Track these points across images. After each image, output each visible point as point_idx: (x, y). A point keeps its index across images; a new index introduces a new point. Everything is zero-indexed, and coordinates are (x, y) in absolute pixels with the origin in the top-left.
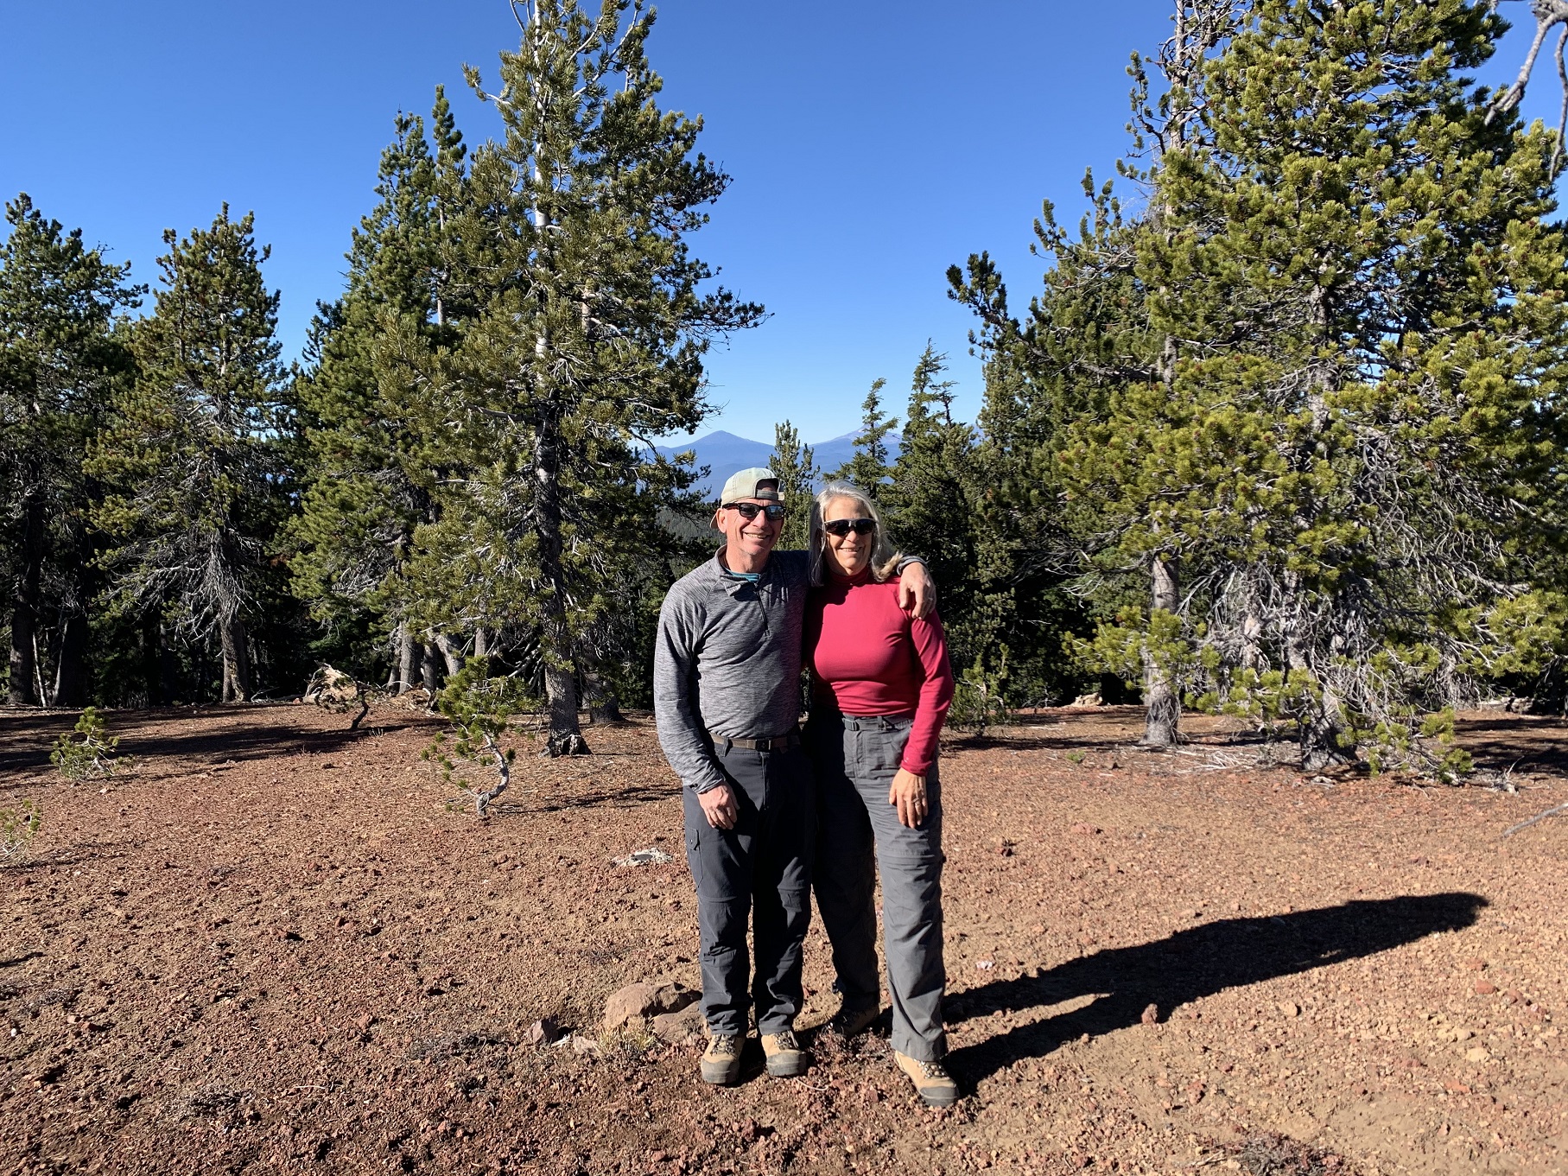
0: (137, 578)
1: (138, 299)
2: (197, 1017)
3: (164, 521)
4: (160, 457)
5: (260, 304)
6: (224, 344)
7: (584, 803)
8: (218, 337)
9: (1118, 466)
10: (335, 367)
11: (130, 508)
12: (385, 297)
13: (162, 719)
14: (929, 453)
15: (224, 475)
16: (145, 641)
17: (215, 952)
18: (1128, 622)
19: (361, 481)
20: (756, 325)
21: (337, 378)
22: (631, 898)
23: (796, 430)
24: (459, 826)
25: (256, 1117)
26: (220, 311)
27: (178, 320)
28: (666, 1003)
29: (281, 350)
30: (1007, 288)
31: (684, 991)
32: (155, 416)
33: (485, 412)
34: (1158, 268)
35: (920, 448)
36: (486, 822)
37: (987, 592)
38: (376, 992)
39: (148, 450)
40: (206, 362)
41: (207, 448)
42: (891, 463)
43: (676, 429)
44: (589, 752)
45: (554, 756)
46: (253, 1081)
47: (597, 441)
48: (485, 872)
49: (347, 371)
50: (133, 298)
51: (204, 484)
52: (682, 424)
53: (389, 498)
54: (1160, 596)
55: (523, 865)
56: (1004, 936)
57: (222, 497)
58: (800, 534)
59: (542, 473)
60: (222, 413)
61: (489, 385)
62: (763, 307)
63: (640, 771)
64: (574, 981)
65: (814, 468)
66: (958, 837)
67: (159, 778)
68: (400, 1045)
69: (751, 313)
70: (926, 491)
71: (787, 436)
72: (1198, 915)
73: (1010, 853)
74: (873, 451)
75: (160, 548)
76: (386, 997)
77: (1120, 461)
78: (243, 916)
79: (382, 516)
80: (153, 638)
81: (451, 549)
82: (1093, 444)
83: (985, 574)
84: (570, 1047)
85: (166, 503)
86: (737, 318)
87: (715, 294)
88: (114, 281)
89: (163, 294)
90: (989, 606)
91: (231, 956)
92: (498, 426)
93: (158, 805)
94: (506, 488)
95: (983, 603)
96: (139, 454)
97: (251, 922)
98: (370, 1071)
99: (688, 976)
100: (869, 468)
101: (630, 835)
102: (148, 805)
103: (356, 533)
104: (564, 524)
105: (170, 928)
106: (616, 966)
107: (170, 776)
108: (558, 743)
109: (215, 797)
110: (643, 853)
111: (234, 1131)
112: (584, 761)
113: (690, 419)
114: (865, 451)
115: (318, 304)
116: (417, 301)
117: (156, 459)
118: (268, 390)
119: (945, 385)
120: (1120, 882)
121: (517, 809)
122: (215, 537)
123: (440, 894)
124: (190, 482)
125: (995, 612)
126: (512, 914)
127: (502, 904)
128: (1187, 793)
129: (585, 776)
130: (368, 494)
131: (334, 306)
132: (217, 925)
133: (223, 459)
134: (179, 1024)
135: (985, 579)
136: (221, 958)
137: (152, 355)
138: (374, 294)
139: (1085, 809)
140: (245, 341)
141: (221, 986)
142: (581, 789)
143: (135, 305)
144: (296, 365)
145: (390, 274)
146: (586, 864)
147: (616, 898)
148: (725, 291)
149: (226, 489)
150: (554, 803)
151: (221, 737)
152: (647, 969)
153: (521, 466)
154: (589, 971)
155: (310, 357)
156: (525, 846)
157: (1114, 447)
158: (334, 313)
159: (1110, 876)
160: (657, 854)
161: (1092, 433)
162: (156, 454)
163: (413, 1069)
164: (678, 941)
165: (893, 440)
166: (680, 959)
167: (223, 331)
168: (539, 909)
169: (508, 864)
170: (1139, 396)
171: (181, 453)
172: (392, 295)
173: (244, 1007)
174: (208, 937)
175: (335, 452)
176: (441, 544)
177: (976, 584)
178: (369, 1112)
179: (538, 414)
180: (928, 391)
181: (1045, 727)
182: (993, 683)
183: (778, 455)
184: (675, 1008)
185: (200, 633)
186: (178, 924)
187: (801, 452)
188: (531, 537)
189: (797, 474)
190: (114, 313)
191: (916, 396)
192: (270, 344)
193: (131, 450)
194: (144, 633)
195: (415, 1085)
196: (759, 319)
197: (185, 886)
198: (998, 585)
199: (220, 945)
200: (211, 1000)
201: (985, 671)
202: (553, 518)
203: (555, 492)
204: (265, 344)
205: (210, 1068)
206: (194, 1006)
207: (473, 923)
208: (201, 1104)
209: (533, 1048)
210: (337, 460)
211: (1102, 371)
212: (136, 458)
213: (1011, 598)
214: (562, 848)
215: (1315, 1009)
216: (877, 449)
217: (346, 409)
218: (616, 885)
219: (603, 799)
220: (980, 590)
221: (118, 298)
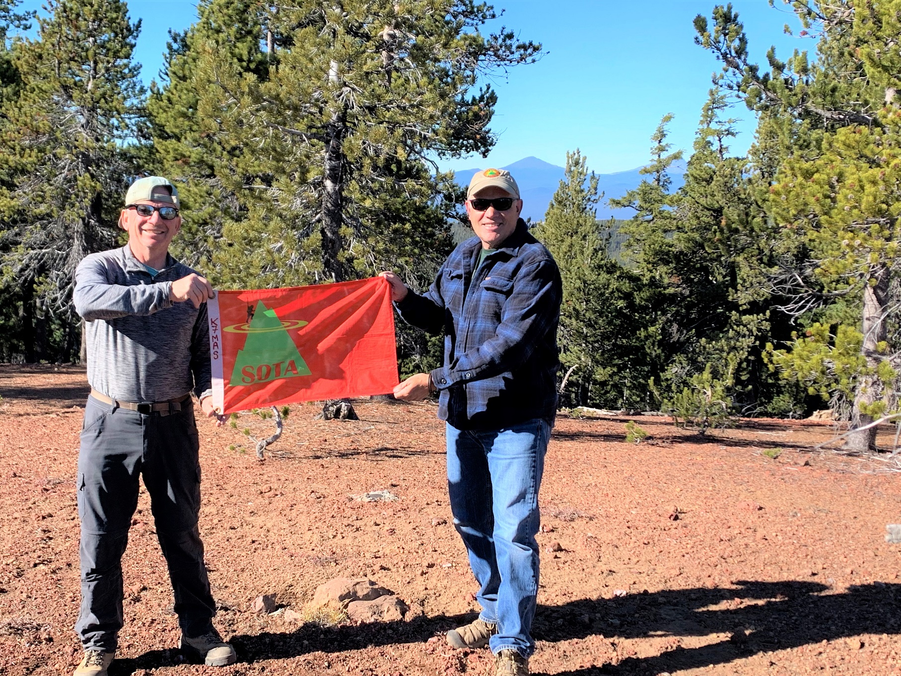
0: (16, 257)
1: (28, 23)
2: (19, 575)
3: (37, 211)
4: (37, 157)
5: (122, 30)
6: (92, 64)
7: (342, 455)
8: (87, 57)
9: (817, 200)
10: (179, 87)
11: (12, 198)
12: (224, 28)
13: (30, 372)
14: (704, 183)
15: (88, 175)
16: (25, 311)
17: (39, 534)
18: (817, 337)
19: (196, 185)
20: (534, 61)
21: (180, 97)
22: (358, 524)
23: (585, 158)
24: (240, 463)
25: (50, 640)
26: (89, 36)
27: (56, 42)
28: (360, 594)
29: (141, 70)
30: (747, 36)
31: (376, 587)
32: (34, 123)
33: (284, 130)
34: (870, 24)
35: (696, 178)
36: (262, 462)
37: (745, 312)
38: (149, 571)
39: (28, 151)
40: (77, 79)
41: (74, 151)
42: (673, 191)
43: (472, 153)
44: (357, 419)
45: (327, 418)
46: (51, 618)
47: (371, 159)
48: (251, 497)
49: (188, 91)
50: (24, 22)
51: (71, 181)
52: (478, 148)
53: (220, 201)
54: (868, 319)
55: (282, 494)
56: (644, 575)
57: (85, 193)
58: (582, 253)
59: (329, 184)
60: (88, 122)
61: (288, 107)
62: (541, 45)
63: (394, 436)
64: (298, 576)
65: (600, 193)
66: (638, 503)
67: (20, 415)
68: (159, 605)
69: (530, 51)
70: (698, 218)
71: (577, 163)
72: (814, 574)
73: (676, 518)
74: (658, 180)
75: (34, 233)
76: (157, 575)
77: (820, 195)
78: (64, 513)
79: (212, 217)
80: (30, 309)
81: (250, 243)
82: (800, 179)
83: (743, 298)
84: (281, 616)
85: (40, 196)
86: (517, 56)
87: (498, 33)
88: (10, 7)
89: (44, 21)
90: (745, 326)
91: (51, 539)
92: (294, 142)
93: (15, 434)
94: (300, 195)
95: (739, 323)
96: (20, 154)
97: (69, 518)
98: (134, 619)
99: (385, 580)
100: (654, 196)
101: (372, 481)
102: (7, 433)
103: (190, 229)
104: (344, 227)
105: (10, 517)
106: (332, 568)
107: (28, 414)
108: (331, 409)
109: (59, 431)
110: (376, 493)
111: (33, 646)
112: (351, 424)
113: (483, 144)
114: (651, 180)
115: (170, 32)
116: (249, 32)
117: (33, 159)
118: (128, 104)
119: (730, 121)
120: (760, 546)
121: (287, 456)
122: (79, 226)
123: (214, 511)
124: (60, 178)
125: (751, 331)
126: (265, 528)
127: (258, 520)
128: (854, 487)
129: (349, 435)
130: (201, 196)
131: (182, 35)
132: (44, 518)
133: (87, 161)
134: (6, 579)
135: (743, 301)
136: (43, 539)
137: (34, 70)
138: (214, 25)
139: (759, 493)
140: (108, 62)
141: (39, 557)
142: (344, 445)
143: (26, 28)
144: (154, 84)
145: (228, 7)
146: (330, 498)
147: (346, 522)
148: (507, 31)
149: (88, 186)
150: (319, 454)
151: (74, 389)
152: (356, 572)
153: (312, 176)
154: (311, 570)
155: (165, 77)
156: (287, 482)
157: (817, 182)
158: (183, 40)
159: (754, 541)
160: (387, 495)
161: (800, 169)
162: (34, 154)
163: (164, 621)
164: (385, 555)
165: (677, 172)
166: (382, 568)
167: (91, 53)
168: (286, 526)
169: (271, 493)
170: (843, 138)
171: (54, 155)
172: (229, 26)
173: (54, 572)
174: (36, 525)
175: (176, 159)
176: (245, 239)
177: (735, 306)
178: (127, 644)
179: (328, 134)
180: (714, 126)
181: (769, 433)
182: (719, 389)
183: (568, 180)
184: (367, 597)
185: (64, 306)
186: (16, 515)
187: (588, 178)
188: (316, 237)
189: (584, 198)
190: (8, 34)
191: (703, 130)
192: (131, 66)
193: (14, 149)
194: (24, 305)
195: (164, 630)
196: (536, 55)
197: (25, 490)
198: (755, 308)
199: (44, 531)
200: (32, 565)
201: (713, 378)
202: (336, 223)
203: (340, 201)
204: (126, 66)
205: (24, 607)
206: (18, 568)
207: (233, 531)
208: (13, 628)
209: (255, 615)
210: (178, 166)
211: (828, 114)
212: (18, 157)
213: (766, 320)
214: (315, 486)
215: (876, 646)
216: (662, 179)
217: (186, 123)
218: (349, 515)
219: (358, 453)
220: (738, 311)
221: (12, 22)
